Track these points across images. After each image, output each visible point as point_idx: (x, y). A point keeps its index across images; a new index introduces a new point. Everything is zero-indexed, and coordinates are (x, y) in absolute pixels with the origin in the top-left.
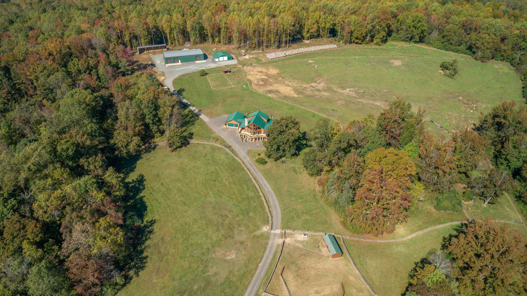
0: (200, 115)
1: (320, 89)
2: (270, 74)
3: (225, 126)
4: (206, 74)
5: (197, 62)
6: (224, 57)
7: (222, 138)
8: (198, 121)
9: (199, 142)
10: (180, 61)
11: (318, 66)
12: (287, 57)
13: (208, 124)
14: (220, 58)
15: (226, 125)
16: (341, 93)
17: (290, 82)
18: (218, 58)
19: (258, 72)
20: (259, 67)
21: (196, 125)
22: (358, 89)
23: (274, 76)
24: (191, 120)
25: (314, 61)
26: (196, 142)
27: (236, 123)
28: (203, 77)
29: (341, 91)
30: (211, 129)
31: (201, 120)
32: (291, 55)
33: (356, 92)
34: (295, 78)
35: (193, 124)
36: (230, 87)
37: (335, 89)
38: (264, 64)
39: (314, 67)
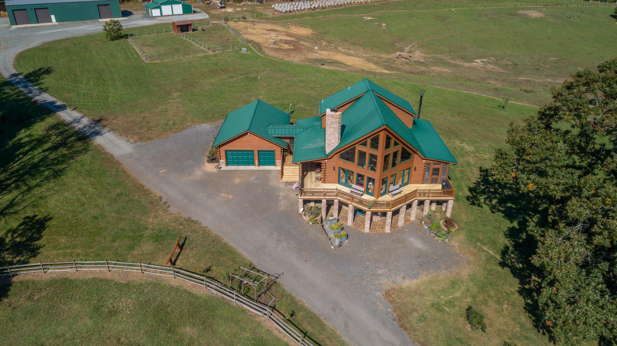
0: (97, 133)
1: (422, 61)
2: (296, 34)
3: (210, 167)
4: (126, 36)
5: (100, 20)
6: (173, 6)
7: (206, 233)
8: (86, 158)
9: (69, 272)
10: (53, 17)
11: (387, 25)
12: (317, 10)
13: (128, 166)
14: (163, 7)
15: (213, 159)
16: (469, 68)
17: (348, 49)
18: (159, 7)
19: (266, 30)
20: (263, 23)
21: (68, 178)
22: (497, 60)
23: (308, 38)
24: (53, 156)
25: (374, 17)
26: (54, 272)
27: (266, 146)
28: (116, 42)
29: (467, 65)
30: (141, 188)
31: (100, 151)
32: (323, 8)
33: (496, 63)
34: (354, 44)
35: (57, 174)
36: (200, 55)
37: (452, 62)
38: (273, 19)
39: (380, 26)
